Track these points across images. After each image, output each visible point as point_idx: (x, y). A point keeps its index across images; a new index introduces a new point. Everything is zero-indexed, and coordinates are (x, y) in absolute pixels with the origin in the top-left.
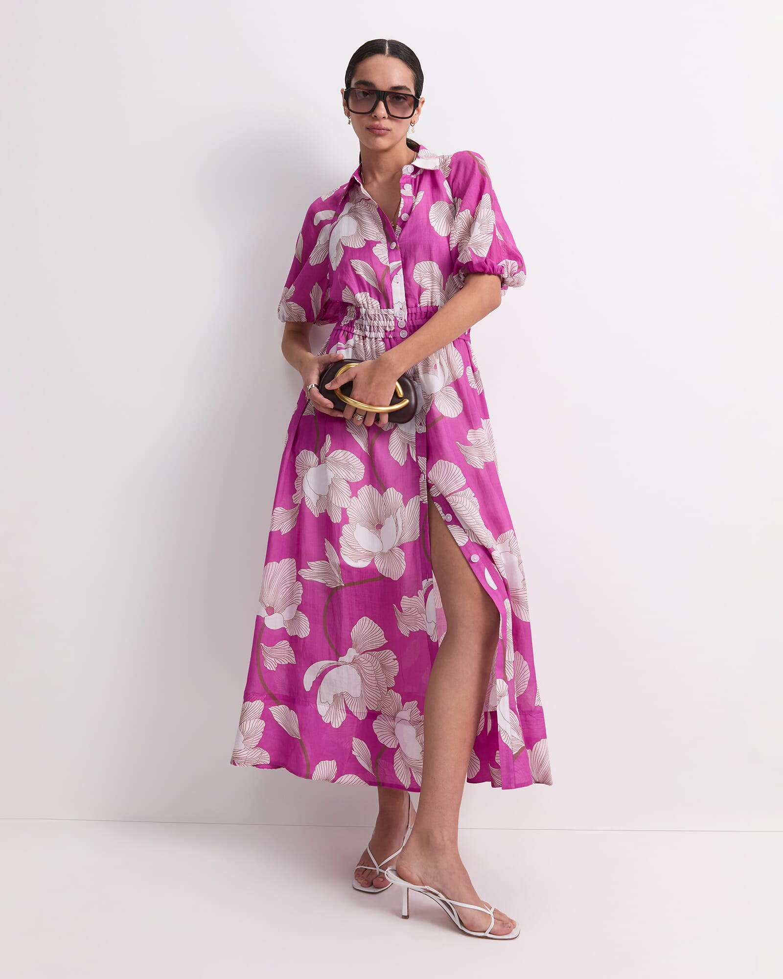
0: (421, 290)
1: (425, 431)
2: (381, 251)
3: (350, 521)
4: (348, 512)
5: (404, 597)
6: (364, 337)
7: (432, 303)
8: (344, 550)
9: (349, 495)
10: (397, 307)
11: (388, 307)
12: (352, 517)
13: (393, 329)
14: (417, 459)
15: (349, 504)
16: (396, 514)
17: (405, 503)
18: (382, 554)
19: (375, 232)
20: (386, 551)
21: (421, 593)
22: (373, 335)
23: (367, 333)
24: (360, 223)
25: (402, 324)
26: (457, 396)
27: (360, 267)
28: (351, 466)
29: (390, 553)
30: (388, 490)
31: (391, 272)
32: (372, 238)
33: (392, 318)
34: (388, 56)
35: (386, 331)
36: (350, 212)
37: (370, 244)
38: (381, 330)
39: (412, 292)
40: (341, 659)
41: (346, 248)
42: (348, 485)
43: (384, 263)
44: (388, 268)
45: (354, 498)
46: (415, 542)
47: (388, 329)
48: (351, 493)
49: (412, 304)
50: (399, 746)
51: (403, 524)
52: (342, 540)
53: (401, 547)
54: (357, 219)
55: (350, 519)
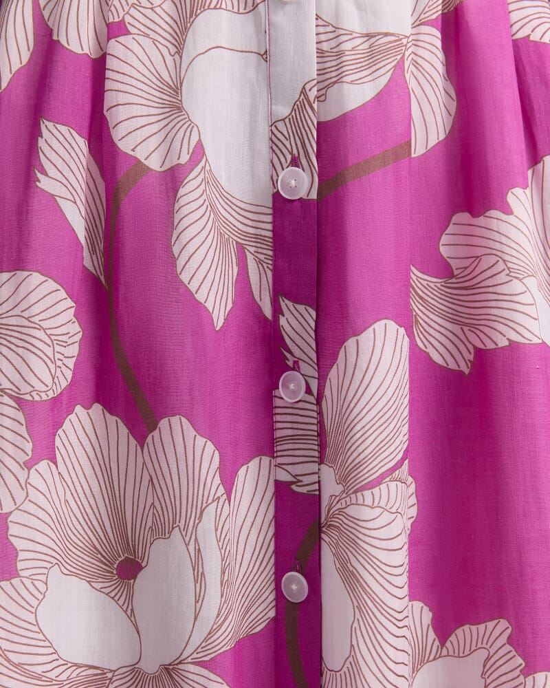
1: (314, 196)
3: (20, 565)
4: (13, 529)
9: (23, 458)
12: (31, 546)
14: (277, 311)
15: (20, 495)
16: (195, 527)
17: (228, 480)
20: (150, 666)
26: (441, 55)
28: (40, 334)
29: (165, 678)
30: (164, 423)
42: (20, 416)
45: (43, 466)
48: (29, 447)
51: (223, 573)
55: (21, 556)
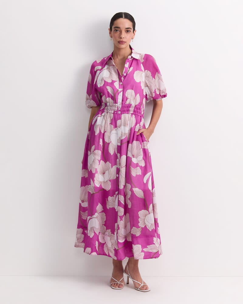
0: (127, 99)
1: (120, 145)
2: (117, 85)
3: (98, 172)
5: (109, 197)
6: (108, 112)
7: (130, 103)
8: (95, 182)
10: (119, 103)
11: (116, 103)
13: (116, 110)
14: (117, 154)
15: (98, 167)
16: (109, 170)
17: (112, 167)
18: (104, 182)
19: (115, 77)
21: (115, 196)
22: (110, 111)
23: (109, 111)
24: (111, 73)
25: (119, 109)
27: (109, 89)
31: (119, 92)
32: (114, 79)
33: (117, 107)
34: (124, 18)
35: (114, 111)
36: (107, 68)
37: (113, 82)
38: (113, 110)
39: (124, 99)
40: (93, 216)
41: (105, 81)
42: (98, 161)
43: (117, 88)
44: (118, 90)
45: (99, 165)
46: (114, 180)
47: (115, 110)
49: (123, 103)
50: (105, 243)
51: (111, 174)
52: (95, 179)
53: (110, 181)
54: (109, 72)
